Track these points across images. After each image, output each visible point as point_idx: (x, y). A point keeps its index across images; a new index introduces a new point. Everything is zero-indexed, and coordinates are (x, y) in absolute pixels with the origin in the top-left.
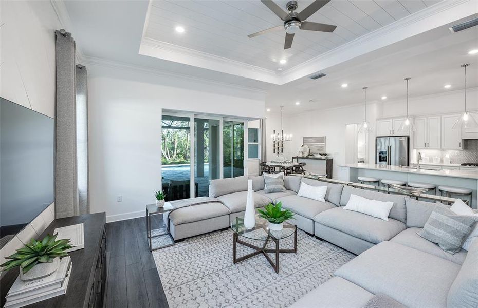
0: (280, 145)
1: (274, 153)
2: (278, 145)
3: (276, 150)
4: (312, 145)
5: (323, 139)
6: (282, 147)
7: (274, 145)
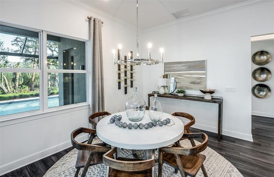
0: (129, 75)
1: (119, 88)
2: (126, 75)
3: (123, 84)
4: (180, 75)
5: (200, 65)
6: (132, 78)
7: (119, 74)
